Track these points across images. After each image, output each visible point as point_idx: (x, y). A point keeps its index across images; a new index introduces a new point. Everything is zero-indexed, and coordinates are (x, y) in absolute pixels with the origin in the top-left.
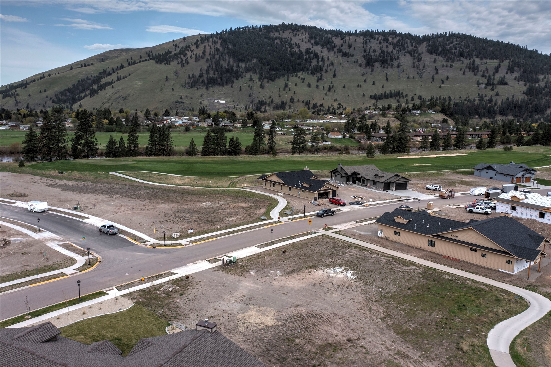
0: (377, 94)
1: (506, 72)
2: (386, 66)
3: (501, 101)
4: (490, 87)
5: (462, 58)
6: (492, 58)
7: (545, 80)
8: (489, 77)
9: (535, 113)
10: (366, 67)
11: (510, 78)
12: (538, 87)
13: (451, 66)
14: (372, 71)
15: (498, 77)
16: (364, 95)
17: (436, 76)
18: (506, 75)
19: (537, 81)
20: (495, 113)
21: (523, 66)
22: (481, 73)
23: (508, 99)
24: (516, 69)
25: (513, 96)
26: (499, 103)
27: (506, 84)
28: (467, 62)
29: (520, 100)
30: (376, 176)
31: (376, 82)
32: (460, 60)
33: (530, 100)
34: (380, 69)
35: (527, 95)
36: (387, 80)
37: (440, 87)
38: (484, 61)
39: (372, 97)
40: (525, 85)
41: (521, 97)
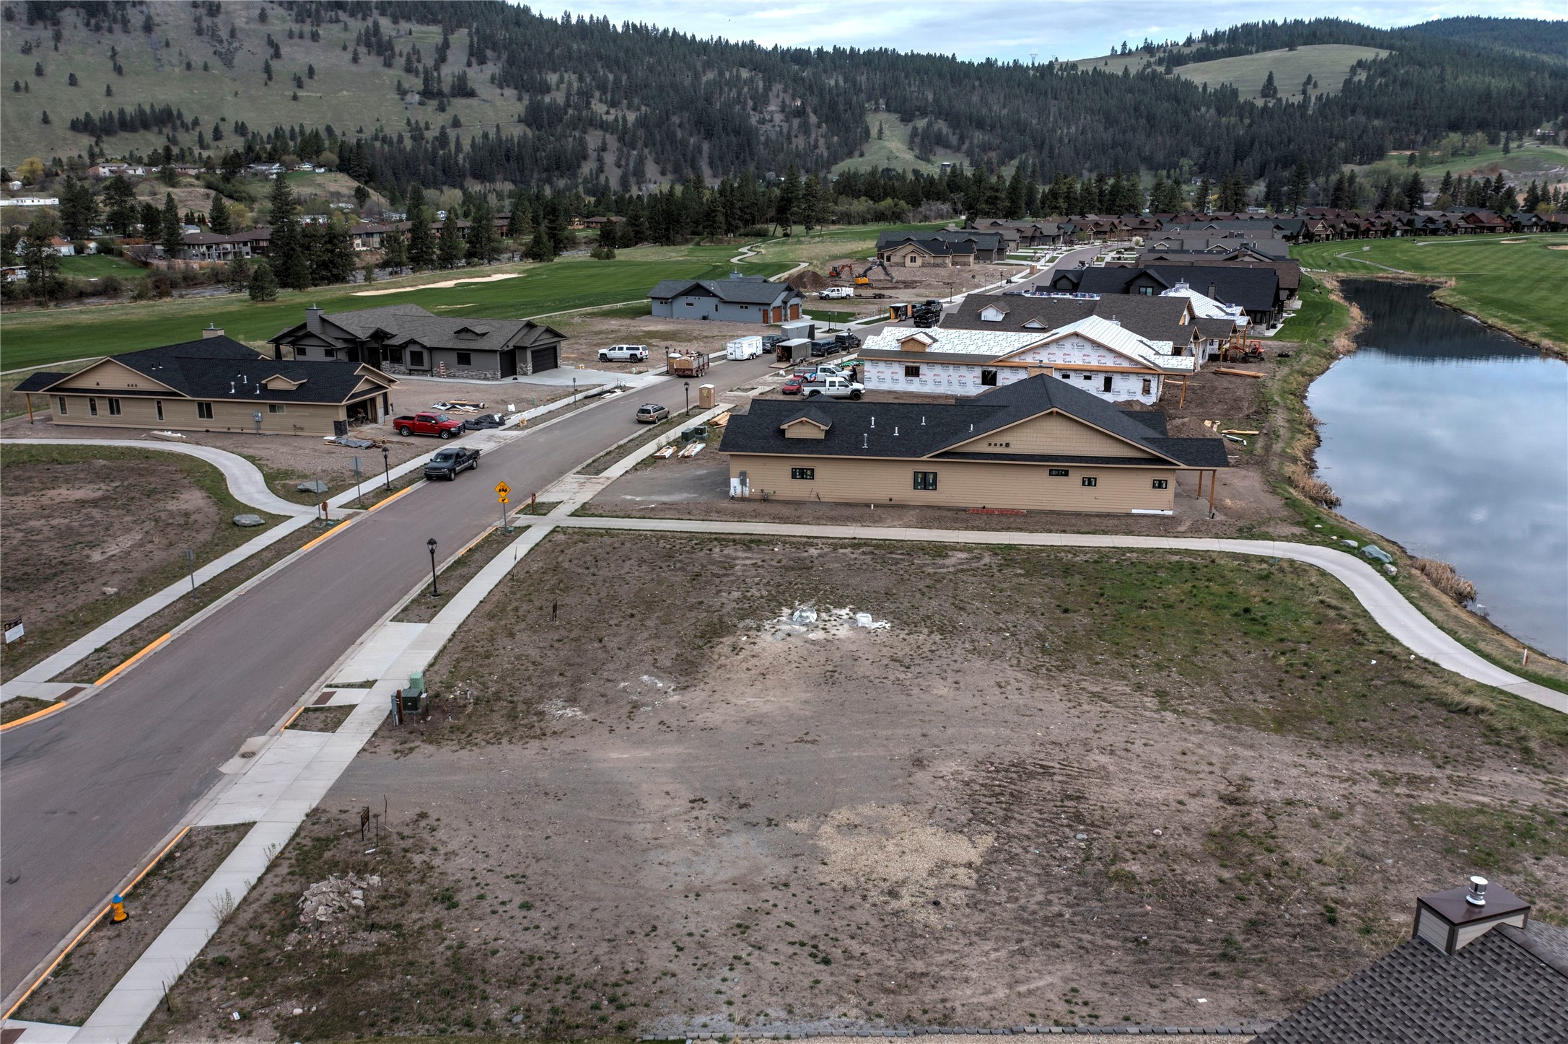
0: (96, 116)
1: (465, 61)
2: (106, 25)
3: (469, 142)
4: (434, 103)
5: (342, 15)
6: (423, 20)
7: (563, 86)
8: (426, 71)
9: (557, 173)
10: (31, 21)
11: (479, 76)
12: (550, 104)
13: (315, 37)
14: (58, 37)
15: (449, 72)
16: (46, 120)
17: (275, 65)
18: (467, 70)
19: (547, 89)
20: (462, 176)
21: (505, 48)
22: (403, 60)
23: (486, 136)
24: (489, 53)
25: (498, 126)
26: (467, 147)
27: (472, 94)
28: (357, 26)
29: (516, 140)
30: (463, 335)
31: (80, 76)
32: (337, 21)
33: (539, 139)
34: (83, 32)
35: (529, 126)
36: (118, 70)
37: (295, 98)
38: (404, 26)
39: (76, 126)
40: (520, 99)
41: (517, 131)
